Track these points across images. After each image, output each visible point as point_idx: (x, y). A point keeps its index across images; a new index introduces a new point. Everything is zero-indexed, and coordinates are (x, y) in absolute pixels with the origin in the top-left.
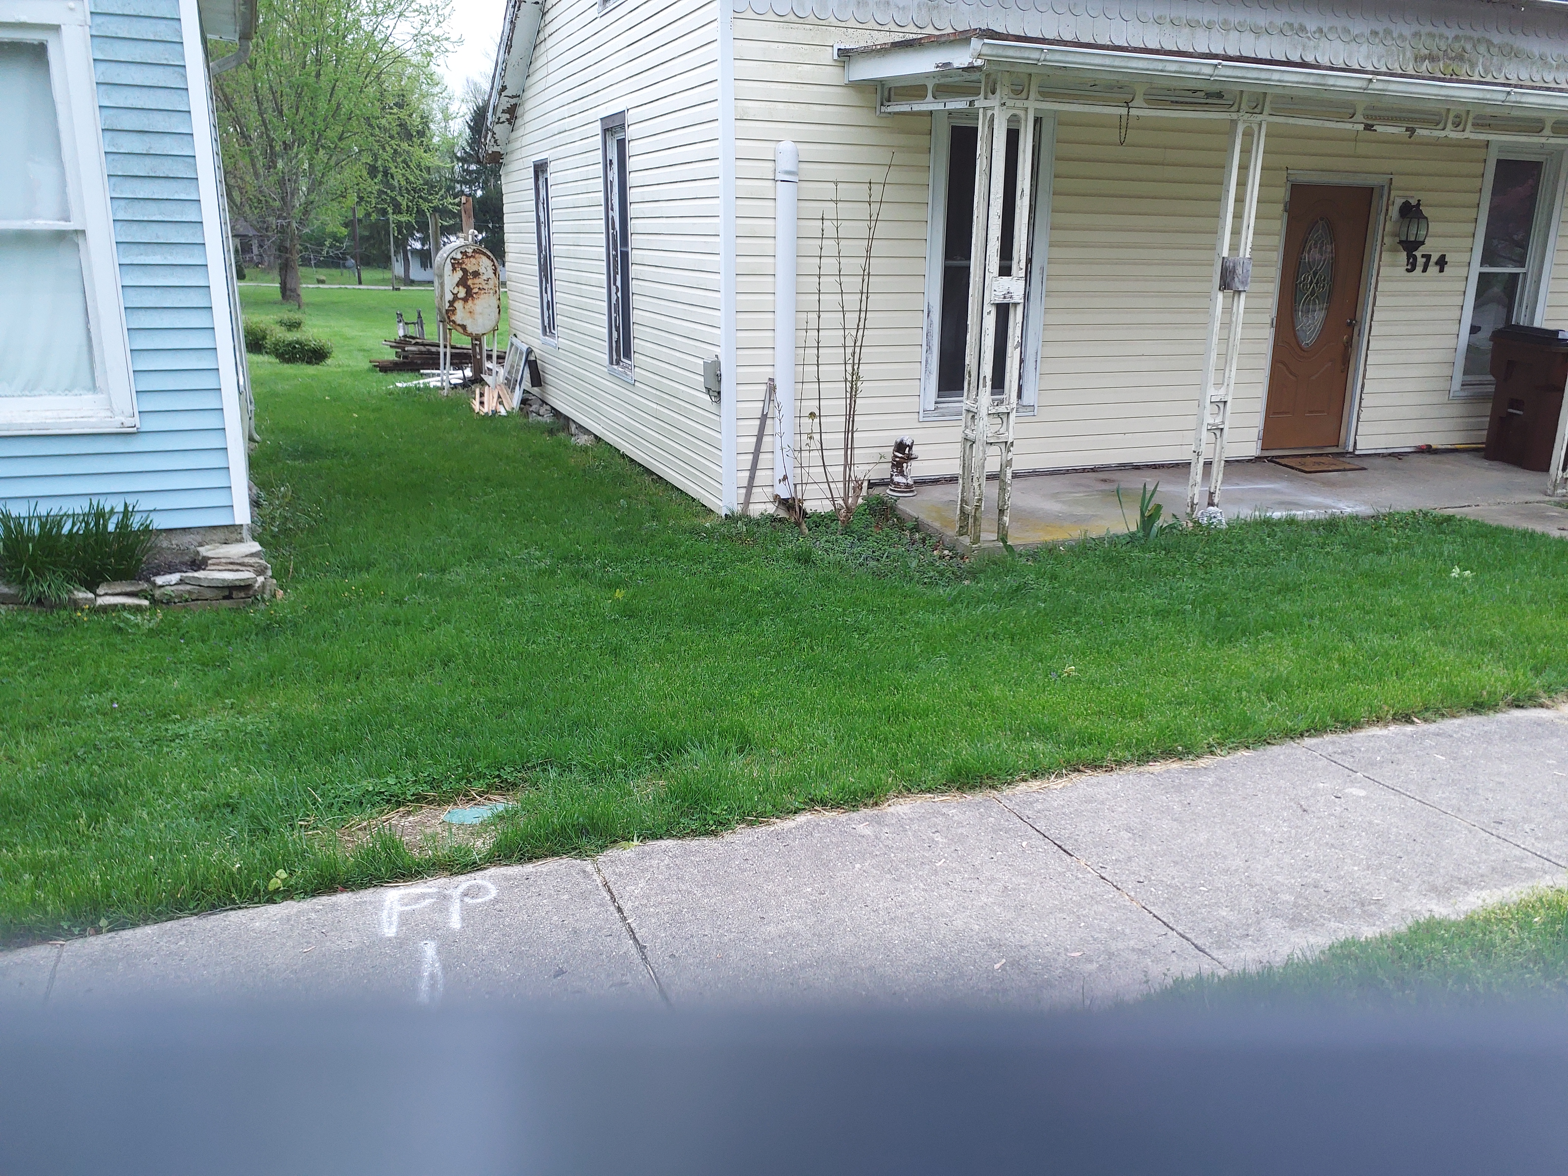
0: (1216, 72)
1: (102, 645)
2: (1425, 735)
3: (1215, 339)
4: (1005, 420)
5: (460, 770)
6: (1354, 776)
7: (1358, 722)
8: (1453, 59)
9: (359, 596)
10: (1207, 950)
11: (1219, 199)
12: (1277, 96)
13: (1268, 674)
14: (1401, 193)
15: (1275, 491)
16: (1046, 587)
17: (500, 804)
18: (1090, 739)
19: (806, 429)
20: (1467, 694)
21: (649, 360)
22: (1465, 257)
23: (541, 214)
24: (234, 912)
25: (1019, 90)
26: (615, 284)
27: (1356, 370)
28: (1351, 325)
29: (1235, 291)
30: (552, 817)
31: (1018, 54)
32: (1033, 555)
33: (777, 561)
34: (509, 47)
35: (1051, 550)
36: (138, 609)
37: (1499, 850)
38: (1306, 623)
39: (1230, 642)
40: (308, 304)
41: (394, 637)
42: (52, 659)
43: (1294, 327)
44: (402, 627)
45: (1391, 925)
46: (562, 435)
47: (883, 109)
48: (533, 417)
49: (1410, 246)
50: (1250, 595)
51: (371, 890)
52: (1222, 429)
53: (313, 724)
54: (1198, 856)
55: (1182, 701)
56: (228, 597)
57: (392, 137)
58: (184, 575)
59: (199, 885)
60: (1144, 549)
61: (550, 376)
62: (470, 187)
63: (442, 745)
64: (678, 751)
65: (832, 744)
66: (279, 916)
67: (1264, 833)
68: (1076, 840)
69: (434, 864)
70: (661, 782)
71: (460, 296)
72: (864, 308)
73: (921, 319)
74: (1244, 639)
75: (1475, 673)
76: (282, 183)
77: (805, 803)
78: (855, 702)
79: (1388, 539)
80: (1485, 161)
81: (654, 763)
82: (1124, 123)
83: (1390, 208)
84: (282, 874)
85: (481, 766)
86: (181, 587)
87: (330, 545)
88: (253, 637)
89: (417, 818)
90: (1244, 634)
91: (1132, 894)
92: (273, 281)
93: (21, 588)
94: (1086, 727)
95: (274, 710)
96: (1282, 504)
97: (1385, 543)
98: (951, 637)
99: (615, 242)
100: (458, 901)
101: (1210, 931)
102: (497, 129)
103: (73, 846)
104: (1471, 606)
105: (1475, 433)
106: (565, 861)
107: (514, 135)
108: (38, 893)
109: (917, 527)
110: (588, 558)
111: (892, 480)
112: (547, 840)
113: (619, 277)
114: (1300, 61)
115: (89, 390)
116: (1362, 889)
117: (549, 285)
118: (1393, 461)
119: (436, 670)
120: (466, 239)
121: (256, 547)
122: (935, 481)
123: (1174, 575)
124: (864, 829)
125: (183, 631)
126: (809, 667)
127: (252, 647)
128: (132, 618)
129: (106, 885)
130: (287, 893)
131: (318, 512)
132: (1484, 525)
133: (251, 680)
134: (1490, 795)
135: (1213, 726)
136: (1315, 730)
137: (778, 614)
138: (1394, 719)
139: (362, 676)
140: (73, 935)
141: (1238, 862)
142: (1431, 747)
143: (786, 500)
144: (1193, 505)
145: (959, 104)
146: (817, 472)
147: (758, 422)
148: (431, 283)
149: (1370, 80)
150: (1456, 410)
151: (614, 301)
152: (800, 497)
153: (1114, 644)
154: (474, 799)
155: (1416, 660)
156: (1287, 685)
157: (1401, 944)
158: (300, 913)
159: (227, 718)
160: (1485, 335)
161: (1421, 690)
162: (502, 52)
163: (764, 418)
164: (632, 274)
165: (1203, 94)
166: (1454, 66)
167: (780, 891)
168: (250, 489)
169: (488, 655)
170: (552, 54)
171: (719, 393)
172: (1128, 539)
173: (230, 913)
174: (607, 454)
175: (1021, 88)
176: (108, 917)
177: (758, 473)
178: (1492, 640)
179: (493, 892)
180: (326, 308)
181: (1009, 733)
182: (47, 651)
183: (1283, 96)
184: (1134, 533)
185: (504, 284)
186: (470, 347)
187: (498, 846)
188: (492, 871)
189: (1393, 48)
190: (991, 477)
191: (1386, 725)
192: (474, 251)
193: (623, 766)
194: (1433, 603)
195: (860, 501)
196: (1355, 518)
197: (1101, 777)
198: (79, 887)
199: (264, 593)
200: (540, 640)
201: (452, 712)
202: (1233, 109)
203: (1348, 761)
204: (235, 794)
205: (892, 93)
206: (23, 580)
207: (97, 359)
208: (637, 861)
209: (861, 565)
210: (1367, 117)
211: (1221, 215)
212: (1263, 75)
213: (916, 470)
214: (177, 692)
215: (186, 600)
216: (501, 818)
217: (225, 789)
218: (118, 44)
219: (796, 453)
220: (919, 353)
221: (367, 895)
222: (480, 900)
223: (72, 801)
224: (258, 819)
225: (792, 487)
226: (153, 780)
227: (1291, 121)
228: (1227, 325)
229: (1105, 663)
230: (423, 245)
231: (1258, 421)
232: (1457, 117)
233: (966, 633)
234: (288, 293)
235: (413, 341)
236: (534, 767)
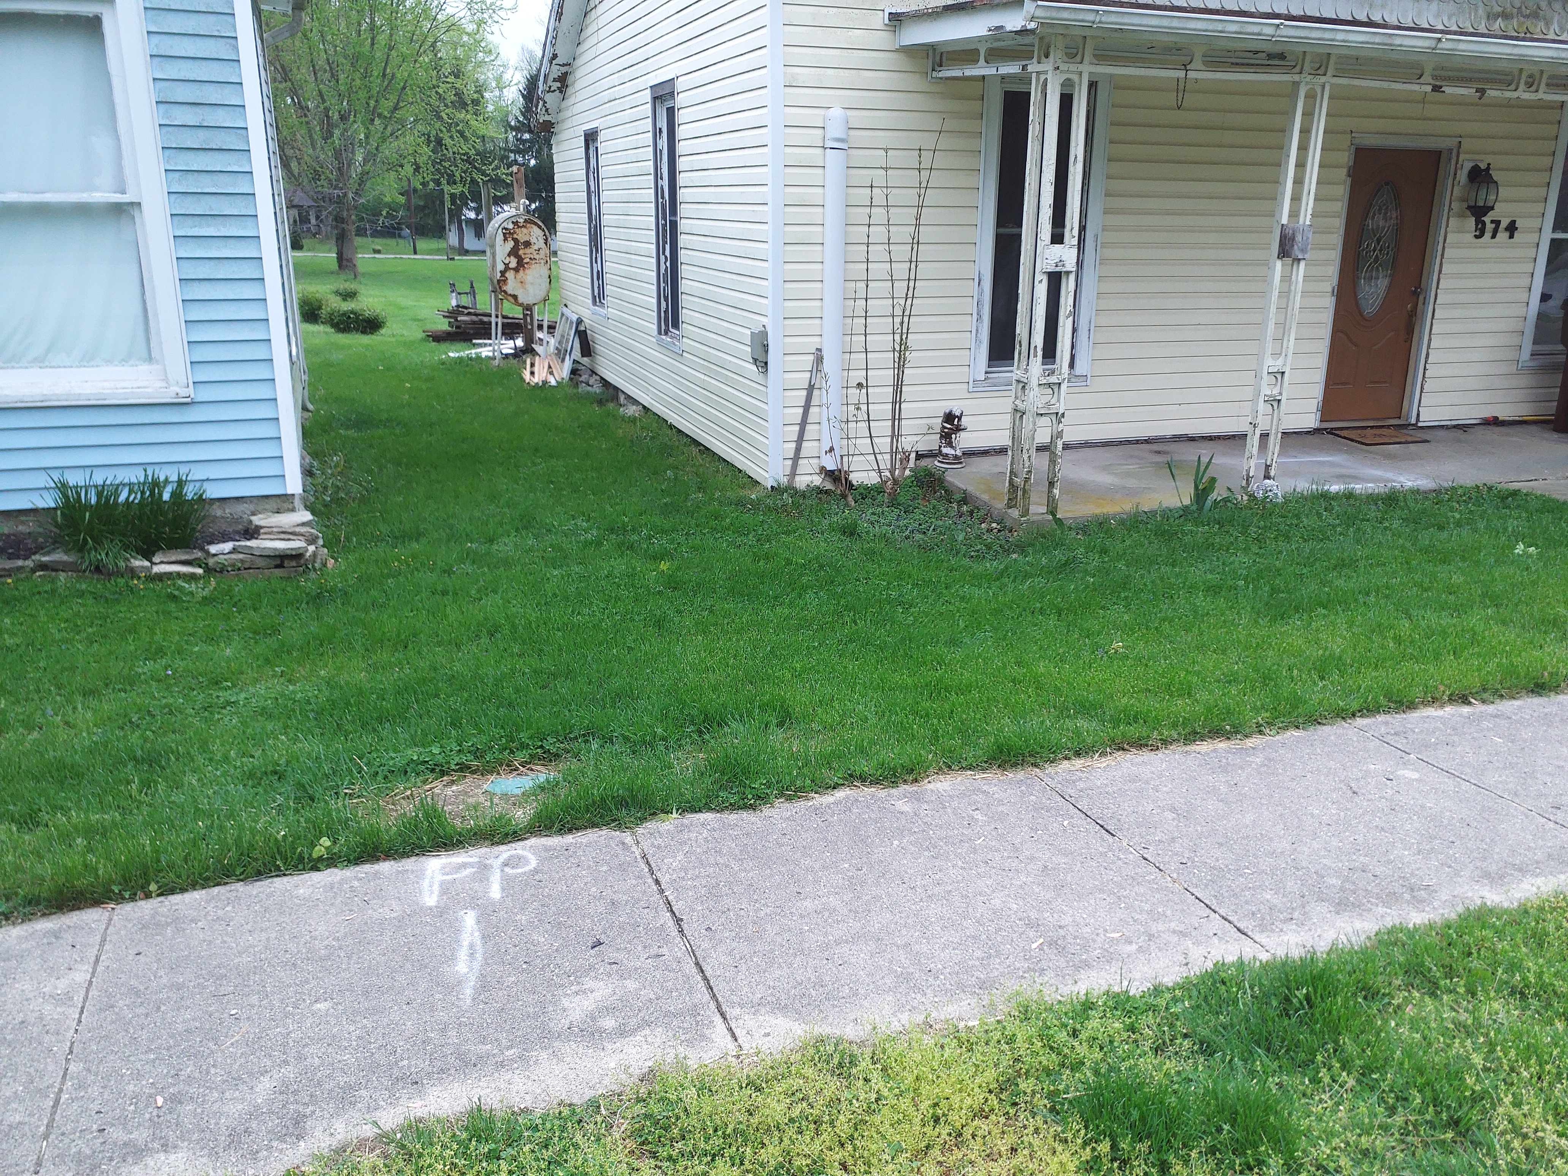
0: (1278, 32)
1: (157, 612)
2: (1482, 717)
3: (1273, 308)
4: (1056, 390)
5: (504, 740)
6: (1407, 757)
7: (1412, 703)
8: (1527, 16)
9: (409, 565)
10: (1250, 933)
11: (1279, 164)
12: (1340, 57)
13: (1321, 652)
14: (1467, 157)
15: (1332, 464)
16: (1095, 561)
17: (542, 775)
18: (1135, 717)
19: (853, 400)
20: (1527, 674)
21: (697, 330)
22: (1536, 223)
23: (592, 183)
24: (279, 879)
25: (1073, 53)
26: (664, 253)
27: (1421, 338)
28: (1416, 294)
29: (1294, 260)
30: (593, 788)
31: (1072, 16)
32: (1084, 528)
33: (823, 534)
34: (559, 15)
35: (1101, 523)
36: (193, 577)
37: (1556, 837)
38: (1362, 601)
39: (1282, 618)
40: (363, 274)
41: (442, 607)
42: (109, 625)
43: (1356, 297)
44: (450, 597)
45: (1441, 911)
46: (611, 405)
47: (935, 74)
48: (583, 388)
49: (1479, 212)
50: (1305, 571)
51: (413, 859)
52: (1279, 401)
53: (361, 692)
54: (1243, 838)
55: (1231, 679)
56: (280, 566)
57: (446, 106)
58: (237, 543)
59: (246, 852)
60: (1197, 522)
61: (601, 346)
62: (524, 157)
63: (486, 715)
64: (719, 725)
65: (873, 720)
66: (323, 883)
67: (1312, 816)
68: (1119, 820)
69: (475, 834)
70: (701, 755)
71: (511, 266)
72: (912, 277)
73: (972, 288)
74: (1297, 616)
75: (1537, 653)
76: (338, 154)
77: (844, 778)
78: (897, 677)
79: (1450, 514)
80: (1559, 122)
81: (695, 736)
82: (1181, 87)
83: (1459, 172)
84: (326, 842)
85: (524, 736)
86: (233, 556)
87: (381, 515)
88: (304, 605)
89: (460, 788)
90: (1297, 610)
91: (1175, 875)
92: (330, 251)
93: (80, 555)
94: (1132, 705)
95: (323, 678)
96: (1341, 478)
97: (1447, 518)
98: (996, 612)
99: (664, 211)
100: (498, 871)
101: (1253, 914)
102: (548, 97)
103: (124, 811)
104: (1534, 583)
105: (1543, 404)
106: (605, 832)
107: (565, 104)
108: (90, 857)
109: (965, 499)
110: (634, 530)
111: (940, 451)
112: (587, 811)
113: (668, 247)
114: (1366, 20)
115: (144, 361)
116: (1412, 874)
117: (599, 255)
118: (1459, 433)
119: (482, 640)
120: (517, 209)
121: (307, 516)
122: (985, 453)
123: (1228, 549)
124: (903, 806)
125: (236, 599)
126: (851, 641)
127: (303, 616)
128: (187, 586)
129: (156, 851)
130: (331, 861)
131: (369, 482)
132: (1552, 500)
133: (301, 649)
134: (1548, 780)
135: (1262, 705)
136: (1368, 711)
137: (821, 587)
138: (1450, 699)
139: (410, 646)
140: (123, 898)
141: (1285, 845)
142: (1489, 729)
143: (832, 472)
144: (1248, 479)
145: (1011, 68)
146: (864, 444)
147: (804, 393)
148: (484, 252)
149: (1439, 40)
150: (1525, 381)
151: (662, 271)
152: (846, 468)
153: (1164, 620)
154: (517, 769)
155: (1474, 640)
156: (1339, 663)
157: (1451, 931)
158: (343, 881)
159: (278, 686)
160: (1556, 303)
161: (1479, 670)
162: (553, 19)
163: (811, 389)
164: (681, 244)
165: (1264, 55)
166: (1528, 23)
167: (817, 866)
168: (303, 458)
169: (534, 626)
170: (602, 21)
171: (766, 363)
172: (1181, 513)
173: (275, 879)
174: (655, 425)
175: (1075, 51)
176: (158, 882)
177: (805, 444)
178: (1555, 620)
179: (533, 863)
180: (383, 278)
181: (1052, 710)
182: (105, 618)
183: (1347, 57)
184: (1187, 507)
185: (555, 253)
186: (521, 316)
187: (539, 816)
188: (533, 841)
189: (1465, 5)
190: (1040, 449)
191: (1442, 706)
192: (525, 221)
193: (664, 739)
194: (1494, 580)
195: (907, 472)
196: (1416, 492)
197: (1145, 756)
198: (129, 852)
199: (315, 562)
200: (586, 611)
201: (498, 682)
202: (1294, 71)
203: (1401, 743)
204: (282, 761)
205: (944, 58)
206: (81, 548)
207: (153, 330)
208: (676, 834)
209: (907, 538)
210: (1435, 77)
211: (1281, 181)
212: (1327, 35)
213: (965, 441)
214: (228, 660)
215: (239, 569)
216: (542, 789)
217: (273, 756)
218: (171, 16)
219: (843, 425)
220: (970, 323)
221: (409, 864)
222: (520, 871)
223: (125, 766)
224: (304, 787)
225: (839, 459)
226: (204, 747)
227: (1356, 82)
228: (1285, 294)
229: (1154, 641)
230: (477, 215)
231: (1317, 391)
232: (1530, 76)
233: (1012, 608)
234: (345, 263)
235: (466, 311)
236: (576, 738)
